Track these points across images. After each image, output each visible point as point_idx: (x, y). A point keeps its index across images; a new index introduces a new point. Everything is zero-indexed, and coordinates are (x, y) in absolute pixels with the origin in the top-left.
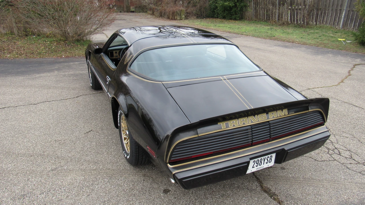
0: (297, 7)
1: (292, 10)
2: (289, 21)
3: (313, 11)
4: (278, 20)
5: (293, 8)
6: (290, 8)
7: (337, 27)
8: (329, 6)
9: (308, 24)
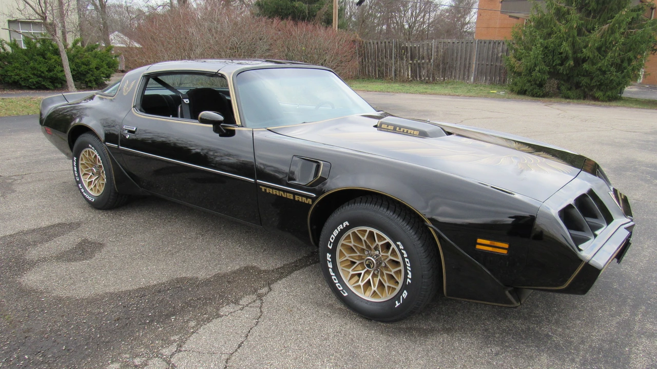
0: (419, 61)
1: (413, 65)
2: (410, 77)
3: (440, 65)
4: (395, 75)
5: (415, 62)
6: (411, 62)
7: (468, 82)
8: (456, 60)
9: (434, 79)
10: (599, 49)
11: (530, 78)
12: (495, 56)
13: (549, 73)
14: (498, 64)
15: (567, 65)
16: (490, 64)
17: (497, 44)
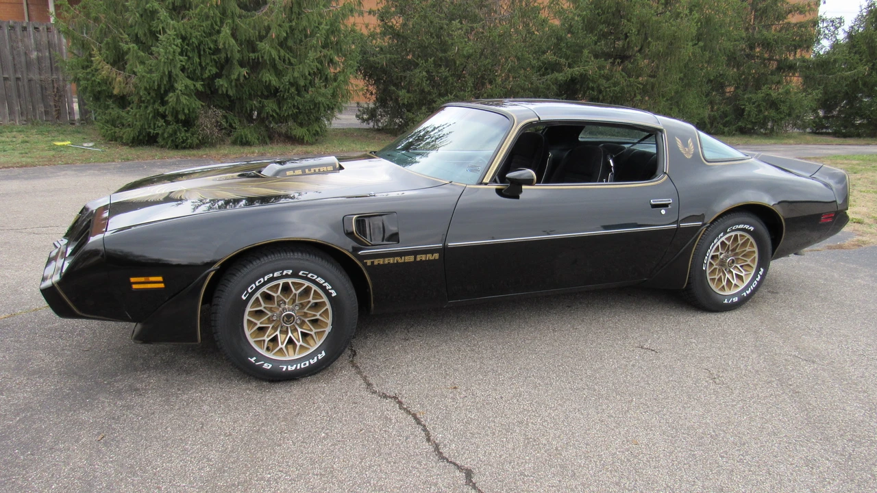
10: (282, 44)
11: (161, 109)
12: (23, 59)
13: (200, 95)
14: (35, 76)
15: (234, 76)
16: (12, 78)
17: (18, 30)
